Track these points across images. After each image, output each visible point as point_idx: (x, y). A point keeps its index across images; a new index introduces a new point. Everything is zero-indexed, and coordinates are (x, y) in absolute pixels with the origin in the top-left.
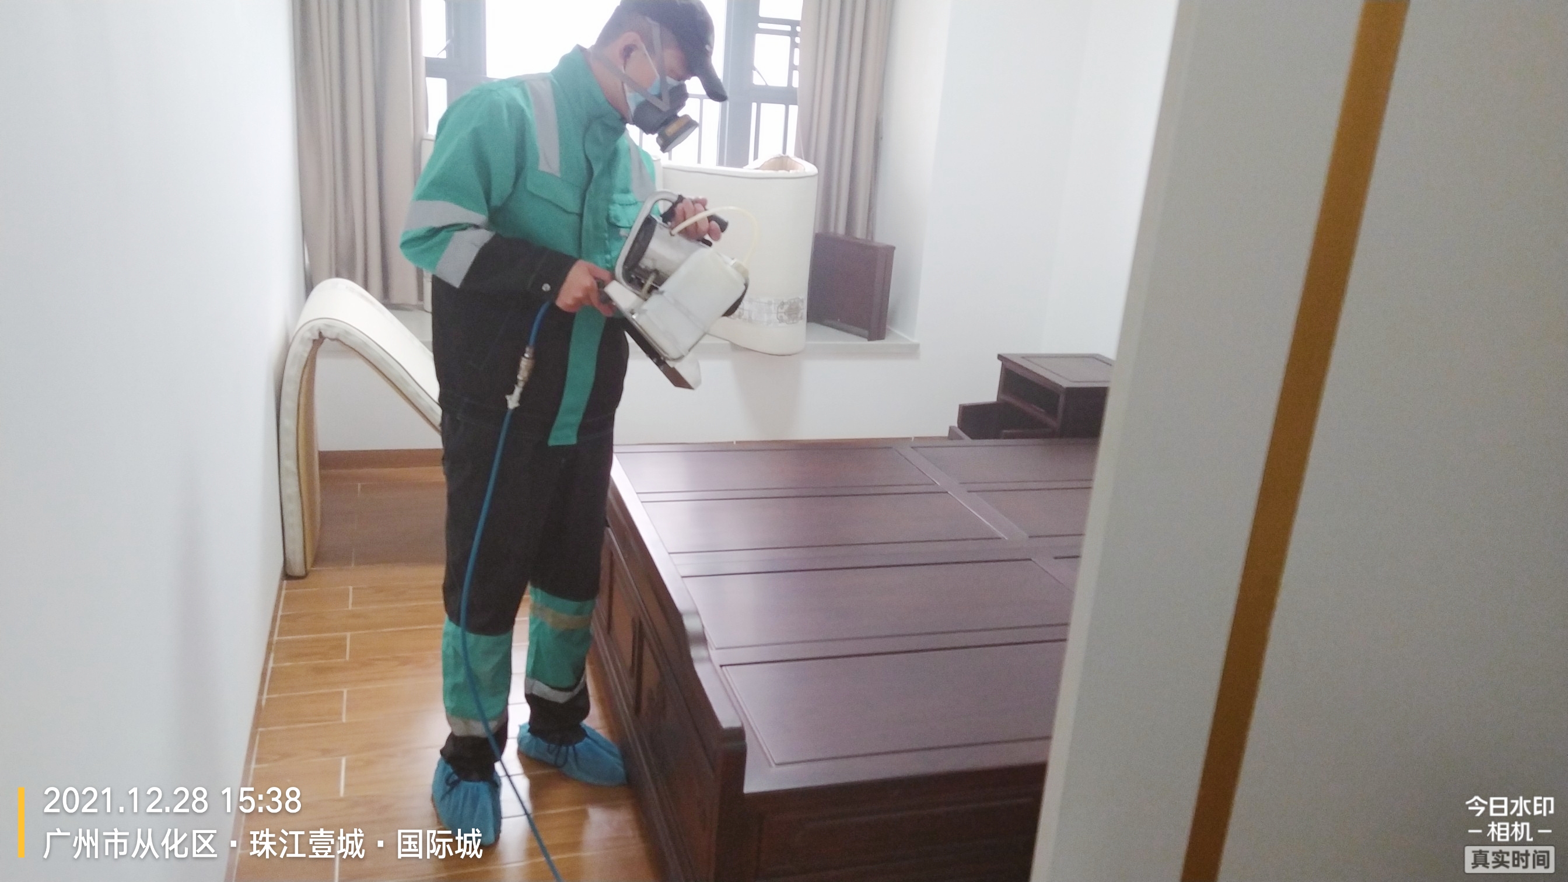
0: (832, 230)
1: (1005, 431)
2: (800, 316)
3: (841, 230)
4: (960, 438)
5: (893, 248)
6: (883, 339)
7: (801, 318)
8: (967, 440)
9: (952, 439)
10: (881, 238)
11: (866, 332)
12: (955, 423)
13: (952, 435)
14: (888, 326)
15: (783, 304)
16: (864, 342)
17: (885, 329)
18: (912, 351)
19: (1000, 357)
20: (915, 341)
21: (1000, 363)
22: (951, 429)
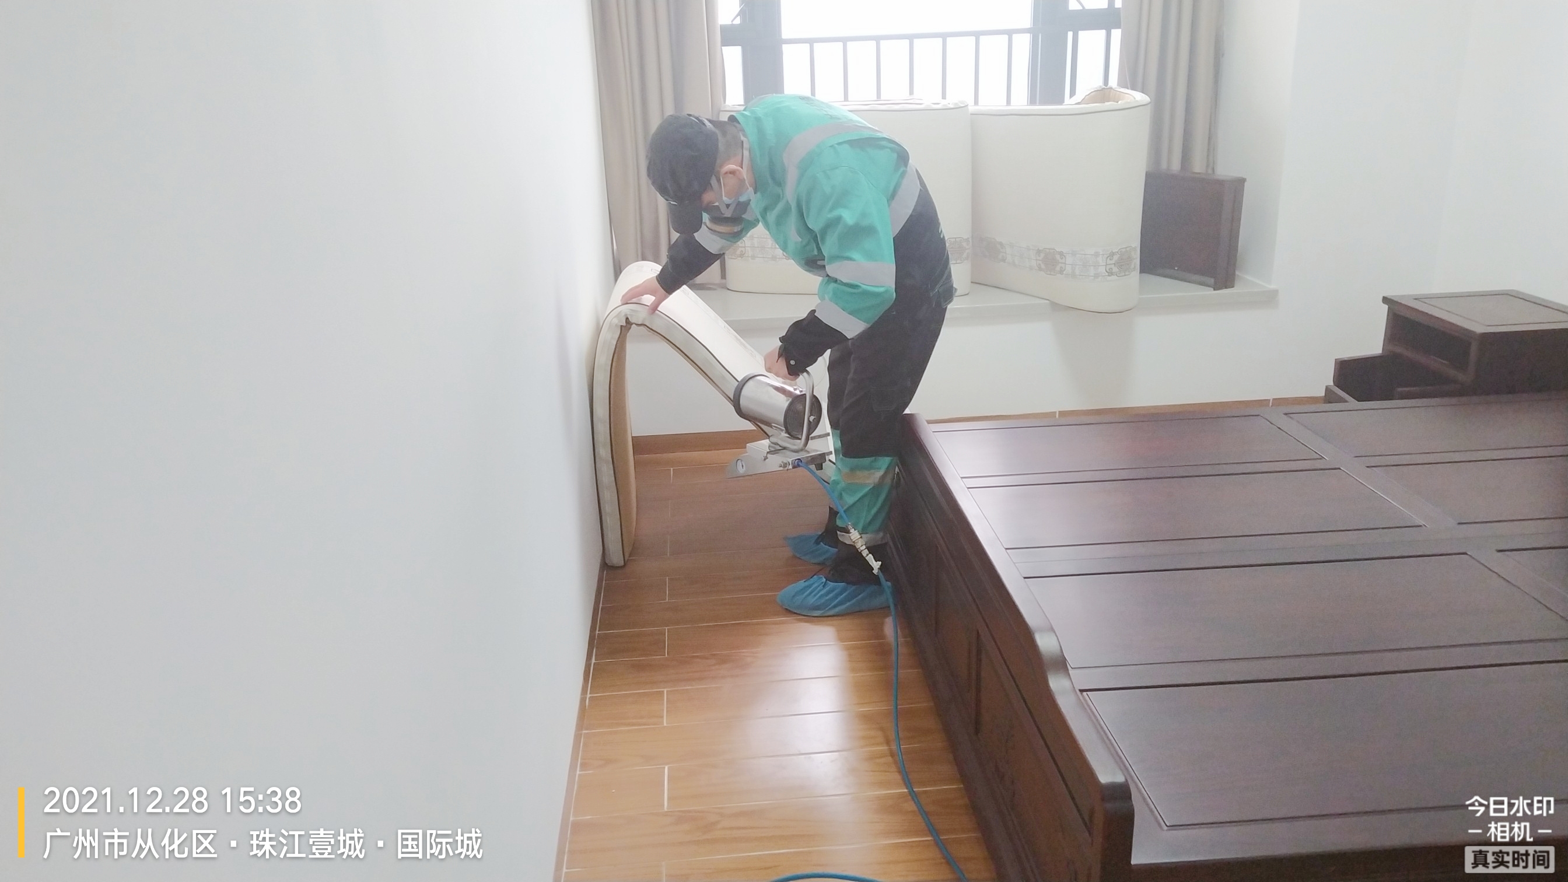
0: (1164, 166)
1: (1400, 389)
2: (1133, 266)
3: (1176, 166)
4: (1342, 400)
5: (1242, 181)
6: (1233, 287)
7: (1134, 268)
8: (1352, 403)
9: (1330, 402)
10: (1225, 170)
11: (1212, 281)
12: (1331, 383)
13: (1330, 397)
14: (1237, 273)
15: (1112, 254)
16: (1210, 292)
17: (1234, 274)
18: (1269, 299)
19: (1386, 300)
20: (1273, 286)
21: (1386, 307)
22: (1327, 389)
